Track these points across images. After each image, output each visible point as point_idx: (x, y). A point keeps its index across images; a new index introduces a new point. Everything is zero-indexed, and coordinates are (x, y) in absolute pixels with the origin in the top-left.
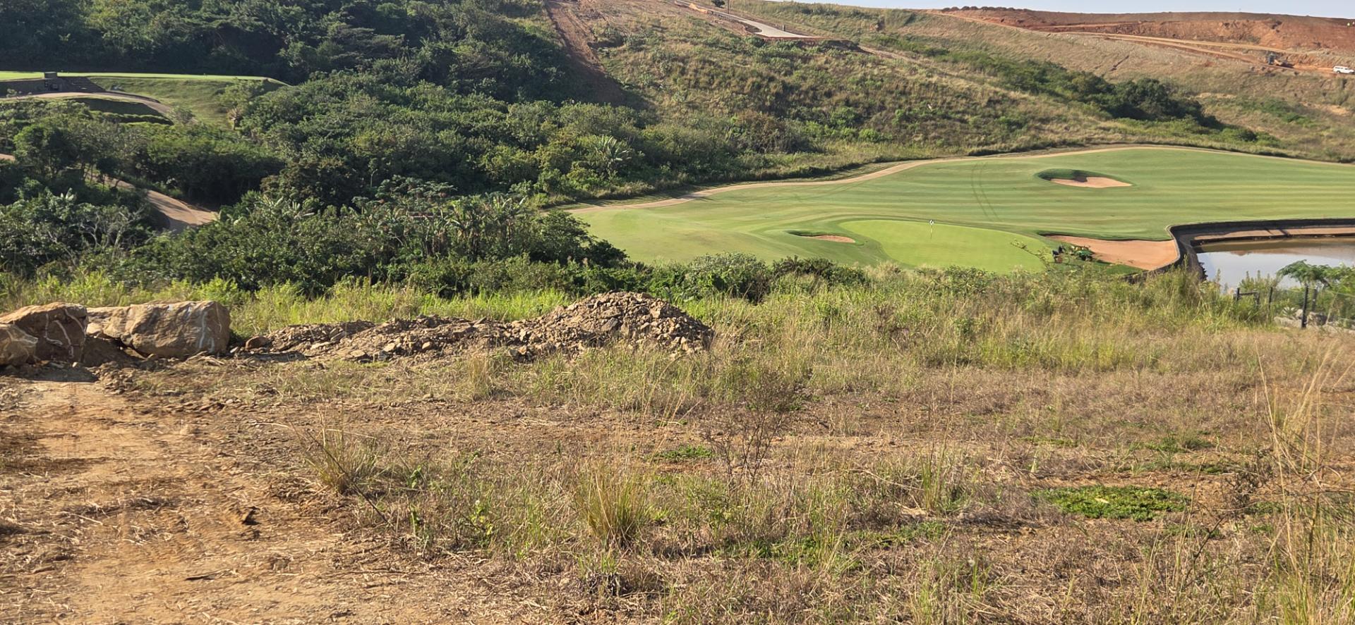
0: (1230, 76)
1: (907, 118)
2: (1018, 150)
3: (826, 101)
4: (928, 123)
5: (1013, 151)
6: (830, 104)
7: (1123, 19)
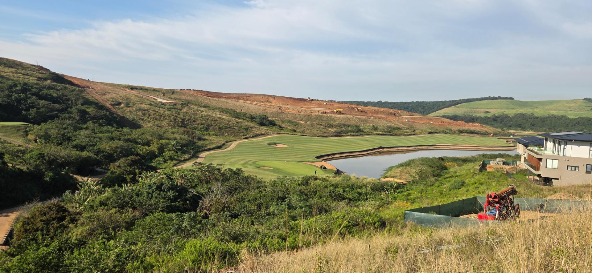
0: (273, 113)
1: (220, 128)
2: (253, 137)
3: (195, 123)
4: (226, 129)
5: (252, 137)
6: (196, 124)
7: (234, 95)
